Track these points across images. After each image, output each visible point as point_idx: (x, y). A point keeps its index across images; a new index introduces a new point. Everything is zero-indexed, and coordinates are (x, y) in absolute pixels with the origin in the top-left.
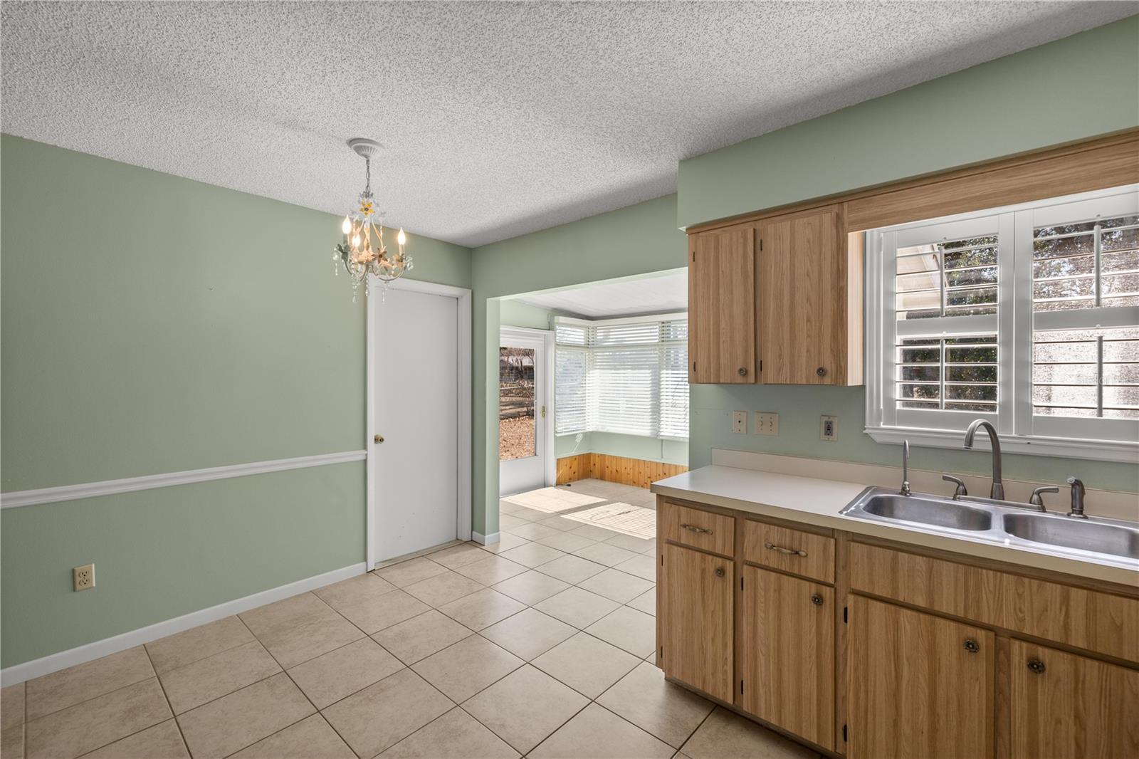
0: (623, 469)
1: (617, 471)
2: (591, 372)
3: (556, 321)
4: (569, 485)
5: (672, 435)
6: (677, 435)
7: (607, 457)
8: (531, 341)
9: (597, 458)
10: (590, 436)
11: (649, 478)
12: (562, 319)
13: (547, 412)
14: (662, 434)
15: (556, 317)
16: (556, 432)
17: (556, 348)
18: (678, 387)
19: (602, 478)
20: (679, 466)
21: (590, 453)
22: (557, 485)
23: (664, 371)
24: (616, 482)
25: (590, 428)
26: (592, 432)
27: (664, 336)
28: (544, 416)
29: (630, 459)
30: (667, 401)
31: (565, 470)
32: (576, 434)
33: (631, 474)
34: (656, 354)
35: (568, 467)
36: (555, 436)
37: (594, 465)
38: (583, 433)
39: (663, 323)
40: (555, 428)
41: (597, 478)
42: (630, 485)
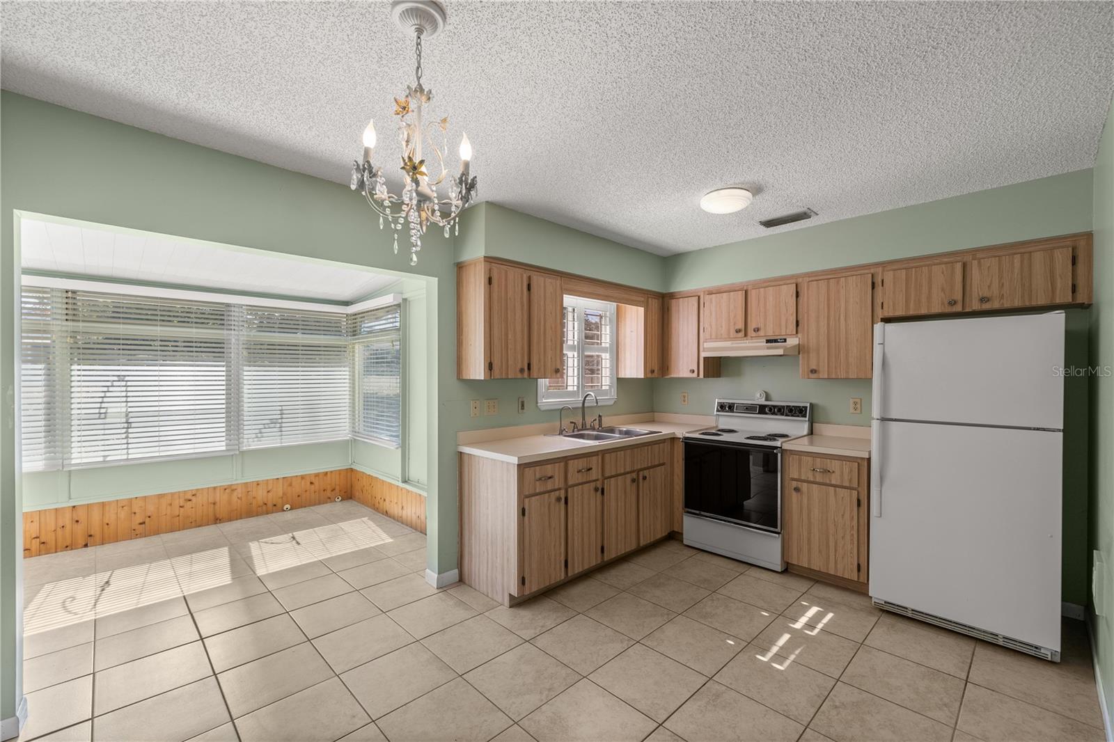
14: (74, 462)
20: (109, 502)
30: (85, 411)
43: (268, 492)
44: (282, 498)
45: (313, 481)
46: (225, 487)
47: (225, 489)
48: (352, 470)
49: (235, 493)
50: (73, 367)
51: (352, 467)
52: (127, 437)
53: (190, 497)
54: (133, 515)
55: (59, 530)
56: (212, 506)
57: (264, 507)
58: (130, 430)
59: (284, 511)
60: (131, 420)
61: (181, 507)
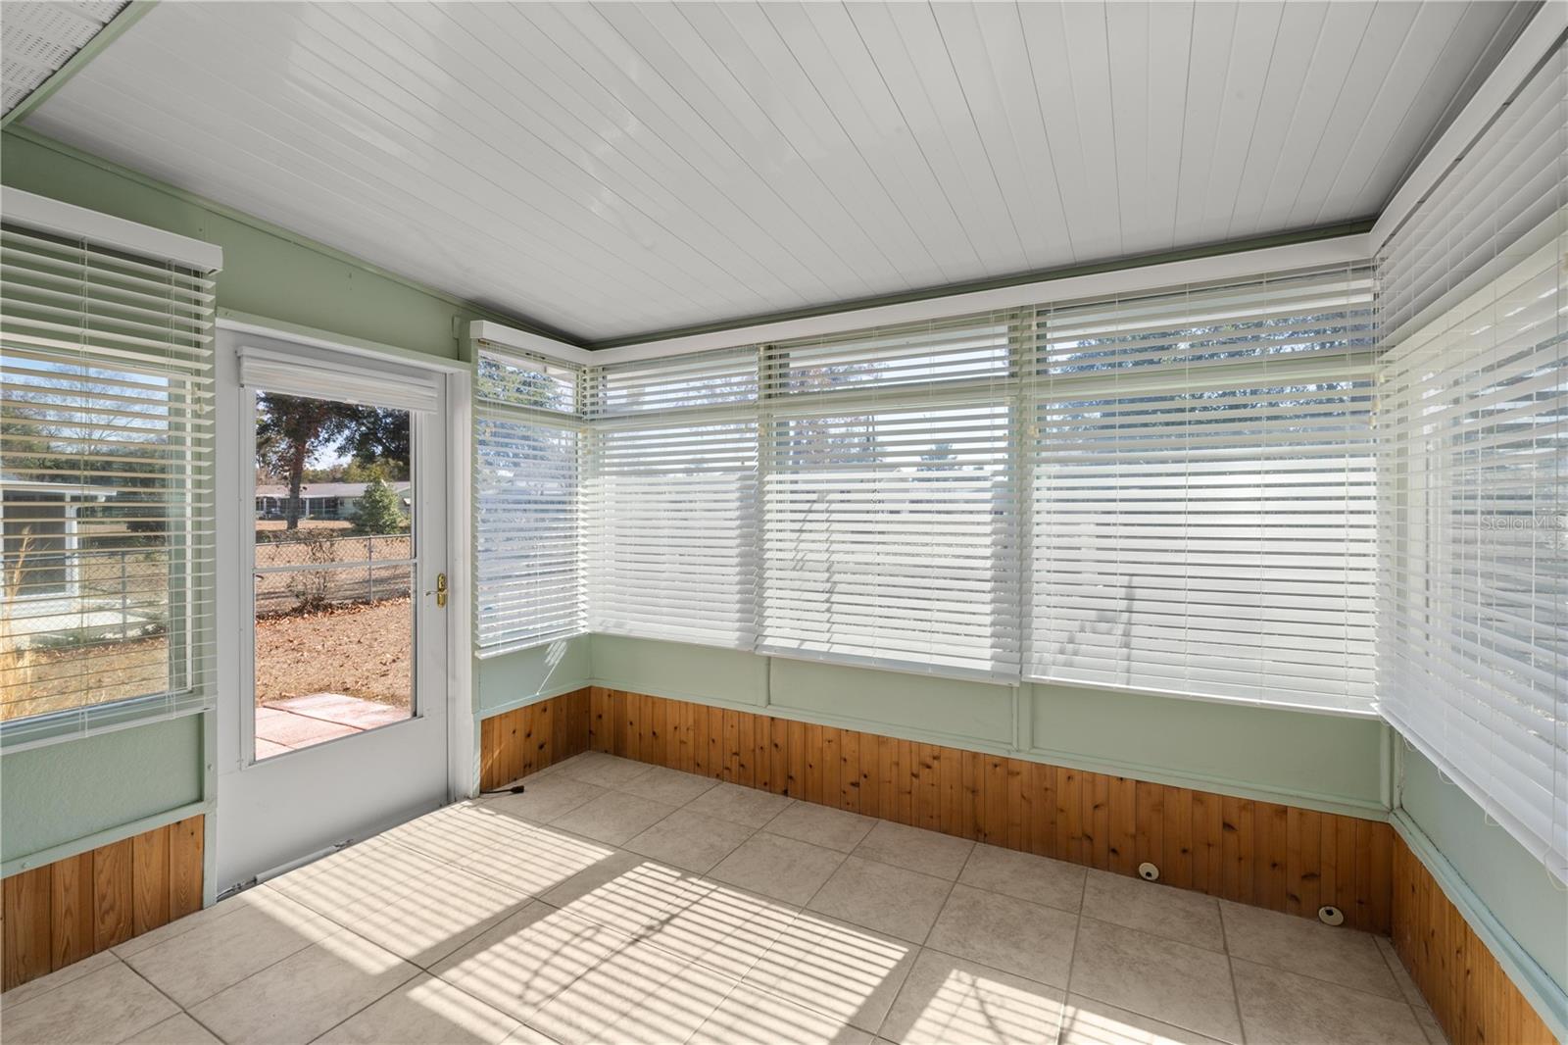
0: (670, 728)
1: (654, 733)
2: (587, 483)
3: (474, 334)
4: (519, 790)
5: (794, 644)
6: (807, 646)
7: (629, 697)
8: (399, 387)
9: (606, 698)
10: (585, 647)
11: (736, 754)
12: (489, 330)
13: (453, 592)
14: (768, 642)
15: (473, 323)
16: (476, 647)
17: (475, 412)
18: (811, 516)
19: (618, 749)
20: (813, 726)
21: (590, 688)
22: (482, 792)
23: (773, 477)
24: (651, 762)
25: (583, 628)
26: (592, 636)
27: (772, 382)
28: (443, 602)
29: (687, 704)
30: (780, 555)
31: (507, 746)
32: (549, 645)
33: (691, 743)
34: (753, 430)
35: (521, 735)
36: (474, 658)
37: (600, 716)
38: (568, 640)
39: (770, 348)
40: (475, 636)
41: (606, 752)
42: (687, 771)
43: (1096, 807)
44: (1134, 837)
45: (1234, 820)
46: (996, 761)
47: (996, 766)
48: (1389, 829)
49: (1015, 782)
50: (769, 478)
51: (1392, 820)
52: (828, 610)
53: (929, 761)
54: (843, 762)
55: (758, 751)
56: (970, 796)
57: (1086, 843)
58: (835, 598)
59: (1139, 876)
60: (836, 578)
61: (913, 775)
